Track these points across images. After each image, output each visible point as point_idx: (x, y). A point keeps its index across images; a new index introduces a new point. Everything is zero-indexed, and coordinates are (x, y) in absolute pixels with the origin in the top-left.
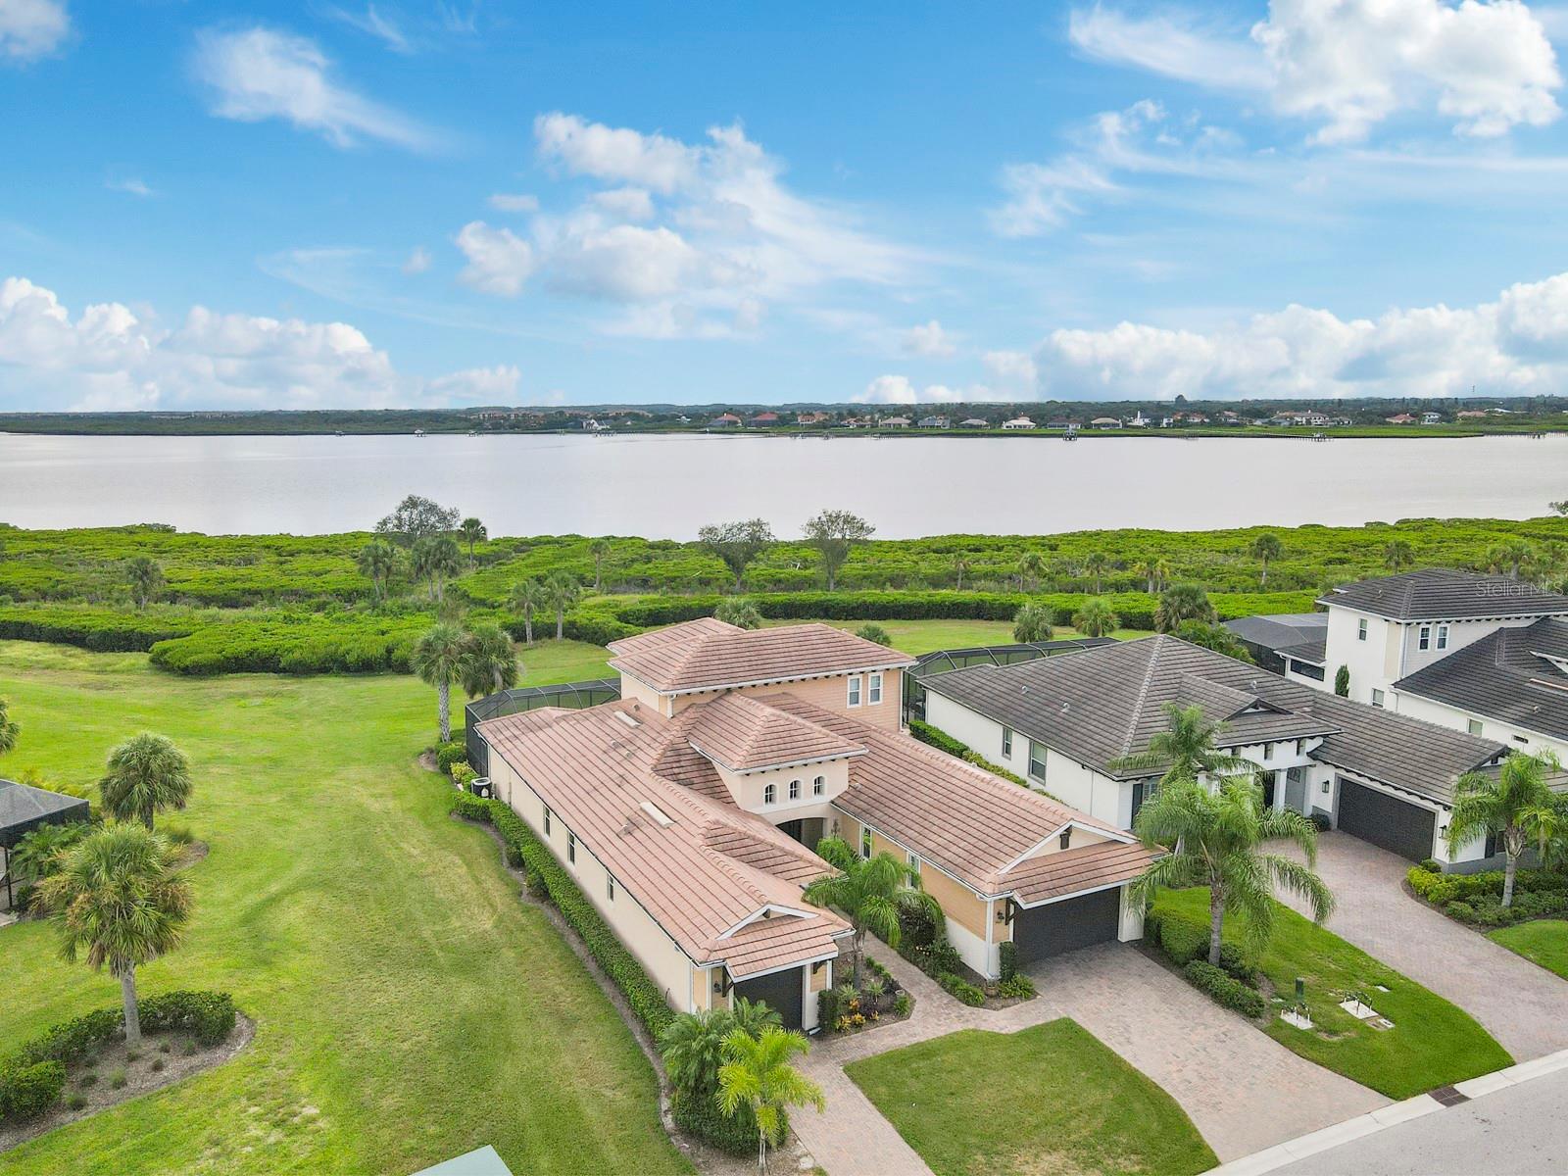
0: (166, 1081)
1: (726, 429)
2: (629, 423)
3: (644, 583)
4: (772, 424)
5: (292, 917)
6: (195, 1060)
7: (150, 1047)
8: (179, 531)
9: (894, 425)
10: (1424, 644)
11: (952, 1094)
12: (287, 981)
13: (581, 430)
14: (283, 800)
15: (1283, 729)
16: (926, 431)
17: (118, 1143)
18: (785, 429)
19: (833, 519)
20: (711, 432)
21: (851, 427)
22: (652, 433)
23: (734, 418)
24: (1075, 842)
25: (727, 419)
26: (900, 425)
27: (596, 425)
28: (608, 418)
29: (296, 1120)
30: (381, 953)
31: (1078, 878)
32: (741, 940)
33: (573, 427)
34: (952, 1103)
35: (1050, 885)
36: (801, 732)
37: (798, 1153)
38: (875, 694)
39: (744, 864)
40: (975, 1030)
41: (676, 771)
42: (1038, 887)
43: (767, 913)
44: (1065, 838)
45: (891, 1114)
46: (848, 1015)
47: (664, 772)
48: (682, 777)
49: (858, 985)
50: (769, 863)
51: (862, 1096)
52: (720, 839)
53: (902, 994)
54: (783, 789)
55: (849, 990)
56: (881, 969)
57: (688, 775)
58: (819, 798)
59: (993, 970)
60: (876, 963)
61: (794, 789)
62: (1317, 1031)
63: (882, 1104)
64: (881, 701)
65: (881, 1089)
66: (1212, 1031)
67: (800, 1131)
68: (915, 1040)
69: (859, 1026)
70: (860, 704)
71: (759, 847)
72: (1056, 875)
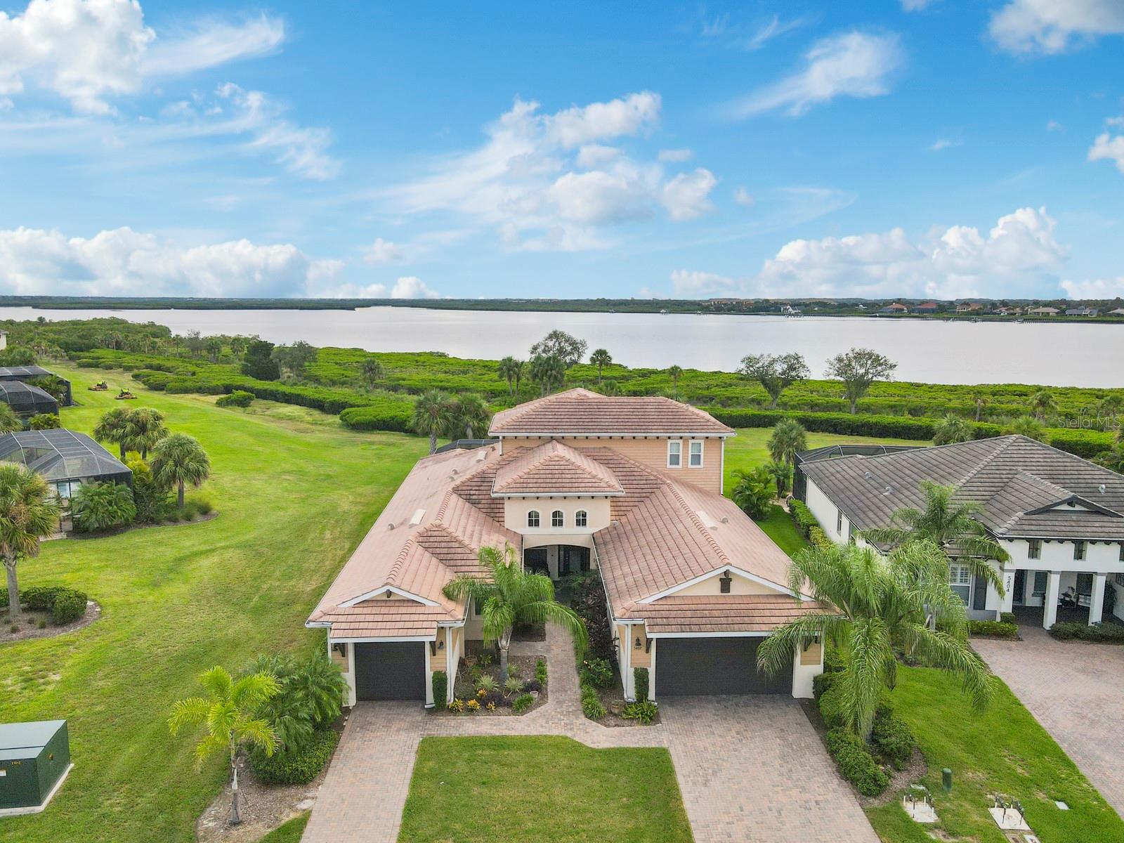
1: (894, 315)
2: (816, 309)
3: (707, 401)
4: (933, 311)
5: (203, 564)
6: (40, 632)
8: (450, 356)
9: (1043, 313)
11: (484, 783)
13: (779, 313)
15: (1100, 530)
16: (1071, 318)
18: (941, 315)
19: (859, 356)
20: (880, 317)
21: (1002, 314)
22: (834, 316)
23: (899, 306)
24: (736, 589)
25: (895, 307)
26: (1048, 313)
27: (791, 310)
28: (800, 305)
31: (723, 620)
33: (774, 311)
34: (476, 791)
35: (687, 621)
36: (573, 472)
37: (309, 795)
38: (696, 459)
39: (434, 560)
40: (566, 738)
41: (472, 492)
42: (672, 621)
43: (389, 593)
44: (726, 583)
45: (414, 785)
46: (465, 700)
47: (462, 493)
48: (474, 497)
49: (499, 678)
50: (459, 563)
51: (411, 765)
52: (432, 539)
53: (535, 695)
54: (546, 518)
55: (487, 681)
56: (543, 672)
57: (481, 497)
58: (581, 529)
59: (630, 692)
60: (549, 668)
61: (557, 520)
62: (934, 827)
63: (418, 775)
64: (702, 466)
65: (431, 764)
66: (806, 796)
67: (331, 778)
68: (507, 733)
69: (471, 711)
70: (680, 466)
71: (460, 550)
72: (699, 614)
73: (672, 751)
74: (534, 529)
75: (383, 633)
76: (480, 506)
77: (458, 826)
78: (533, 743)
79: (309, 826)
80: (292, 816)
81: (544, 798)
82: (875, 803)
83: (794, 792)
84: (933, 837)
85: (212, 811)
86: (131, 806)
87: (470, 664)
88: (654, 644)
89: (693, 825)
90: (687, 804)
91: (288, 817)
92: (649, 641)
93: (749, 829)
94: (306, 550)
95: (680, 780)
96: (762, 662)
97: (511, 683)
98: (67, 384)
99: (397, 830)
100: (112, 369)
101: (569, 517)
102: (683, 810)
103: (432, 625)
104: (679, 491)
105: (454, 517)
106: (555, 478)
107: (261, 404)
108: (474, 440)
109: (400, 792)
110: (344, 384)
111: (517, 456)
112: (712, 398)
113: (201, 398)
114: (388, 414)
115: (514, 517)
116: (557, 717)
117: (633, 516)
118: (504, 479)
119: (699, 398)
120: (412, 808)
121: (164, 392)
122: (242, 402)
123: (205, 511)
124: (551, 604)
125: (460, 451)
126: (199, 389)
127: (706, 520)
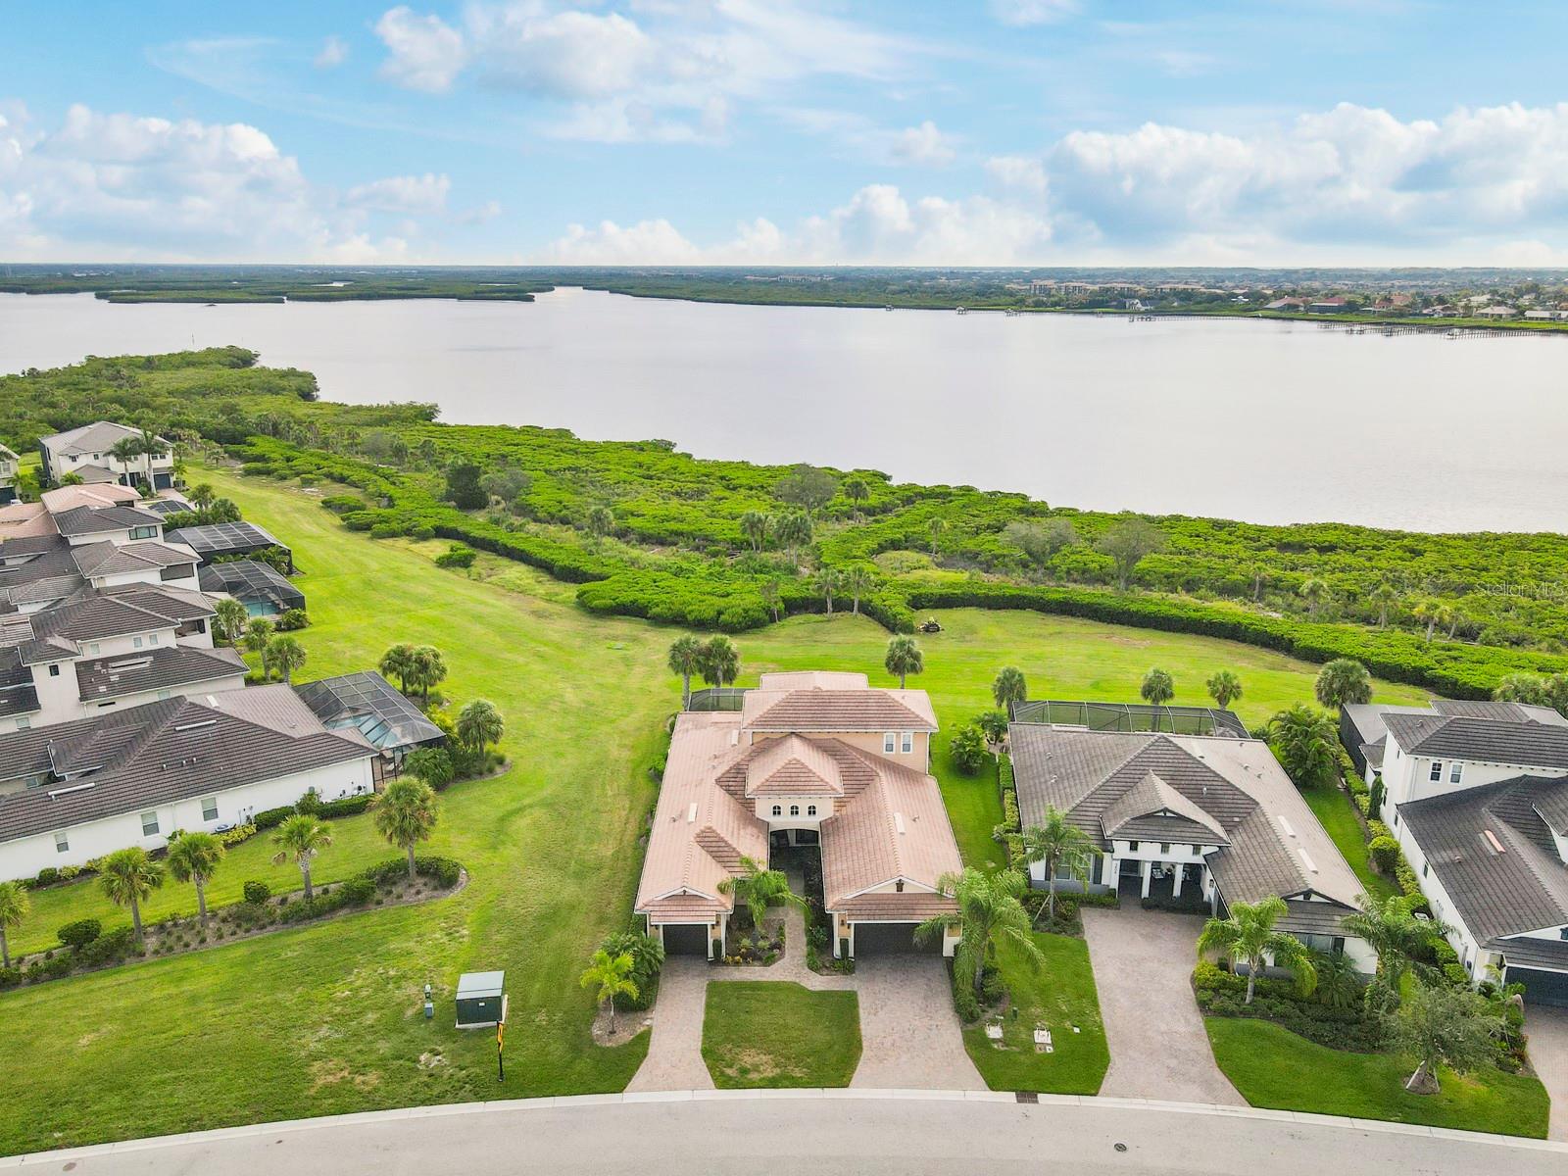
0: (419, 900)
1: (1284, 314)
2: (1175, 304)
3: (971, 558)
4: (1338, 310)
5: (522, 823)
6: (435, 893)
7: (420, 881)
9: (1492, 316)
10: (1435, 776)
11: (747, 1012)
12: (497, 861)
13: (1122, 314)
14: (571, 738)
15: (1180, 834)
17: (385, 924)
24: (906, 890)
25: (1287, 302)
26: (1500, 316)
27: (1139, 305)
28: (1153, 298)
29: (457, 935)
30: (547, 856)
31: (895, 912)
32: (666, 903)
33: (1116, 307)
34: (743, 1016)
35: (872, 912)
36: (806, 775)
37: (649, 1016)
38: (907, 747)
39: (709, 857)
40: (795, 983)
41: (731, 783)
42: (863, 912)
43: (685, 891)
44: (900, 886)
45: (707, 1013)
46: (734, 956)
47: (723, 784)
48: (732, 788)
49: (755, 940)
50: (726, 859)
51: (704, 999)
52: (706, 839)
53: (776, 951)
54: (786, 810)
55: (746, 942)
56: (782, 934)
57: (737, 788)
58: (812, 818)
59: (837, 951)
60: (787, 930)
61: (795, 811)
62: (998, 1040)
63: (708, 1006)
64: (911, 752)
65: (715, 999)
66: (932, 1022)
67: (658, 1007)
68: (759, 979)
69: (737, 963)
70: (894, 752)
71: (726, 849)
72: (881, 907)
73: (859, 993)
74: (777, 817)
75: (683, 919)
76: (736, 796)
77: (734, 1037)
78: (777, 987)
79: (653, 1035)
80: (642, 1029)
81: (781, 1022)
82: (970, 1027)
83: (926, 1020)
84: (996, 1047)
85: (596, 1025)
86: (551, 1021)
87: (734, 927)
88: (852, 927)
89: (863, 1039)
90: (862, 1026)
91: (640, 1030)
92: (849, 925)
93: (894, 1040)
94: (597, 810)
95: (861, 1011)
96: (916, 939)
97: (761, 943)
98: (288, 553)
99: (701, 1038)
100: (285, 479)
101: (803, 810)
102: (859, 1030)
103: (712, 913)
104: (887, 787)
105: (719, 815)
106: (793, 781)
107: (483, 560)
108: (724, 686)
109: (700, 1017)
110: (564, 521)
111: (764, 747)
112: (977, 554)
113: (414, 546)
114: (627, 597)
115: (763, 810)
116: (791, 968)
117: (851, 808)
118: (755, 780)
119: (962, 554)
120: (708, 1026)
121: (368, 534)
122: (465, 562)
123: (501, 761)
124: (788, 895)
125: (715, 716)
126: (408, 533)
127: (900, 822)
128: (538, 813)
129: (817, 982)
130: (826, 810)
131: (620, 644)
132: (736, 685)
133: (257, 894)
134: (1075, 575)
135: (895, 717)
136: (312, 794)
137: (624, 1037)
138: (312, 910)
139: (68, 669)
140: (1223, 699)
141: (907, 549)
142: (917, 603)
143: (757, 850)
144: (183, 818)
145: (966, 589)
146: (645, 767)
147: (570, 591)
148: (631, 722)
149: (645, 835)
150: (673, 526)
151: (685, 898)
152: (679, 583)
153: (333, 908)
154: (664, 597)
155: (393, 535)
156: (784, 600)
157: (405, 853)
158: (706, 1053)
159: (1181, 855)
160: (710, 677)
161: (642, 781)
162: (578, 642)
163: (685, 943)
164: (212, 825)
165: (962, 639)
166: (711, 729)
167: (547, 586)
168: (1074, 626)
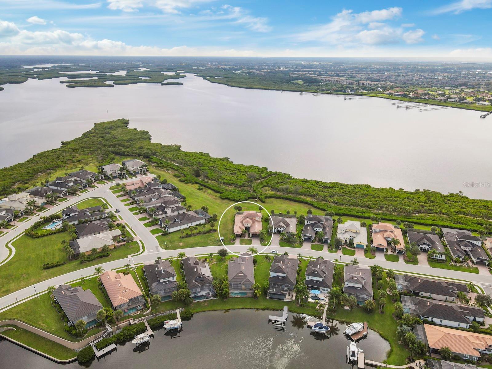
0: (214, 232)
10: (308, 222)
17: (211, 234)
27: (350, 92)
32: (236, 232)
35: (254, 233)
36: (249, 221)
44: (256, 231)
46: (242, 237)
52: (239, 227)
59: (251, 236)
60: (246, 235)
64: (259, 219)
65: (241, 240)
66: (258, 241)
68: (244, 238)
70: (257, 219)
71: (241, 228)
73: (252, 239)
75: (238, 234)
76: (242, 223)
77: (242, 242)
81: (246, 241)
82: (261, 242)
87: (242, 234)
88: (252, 234)
91: (235, 241)
93: (254, 242)
94: (228, 224)
96: (257, 235)
97: (244, 236)
98: (178, 189)
101: (248, 225)
102: (252, 242)
103: (240, 233)
104: (256, 223)
105: (240, 225)
106: (247, 222)
107: (204, 189)
108: (240, 211)
109: (239, 241)
110: (214, 180)
111: (245, 219)
112: (277, 188)
113: (192, 185)
114: (227, 197)
115: (245, 225)
116: (247, 238)
117: (253, 224)
118: (244, 222)
119: (275, 188)
120: (240, 242)
121: (184, 183)
122: (202, 189)
123: (217, 219)
124: (246, 232)
125: (240, 215)
126: (191, 182)
127: (257, 226)
128: (222, 225)
129: (249, 239)
130: (250, 225)
131: (227, 204)
132: (242, 211)
133: (200, 231)
134: (290, 193)
135: (258, 216)
136: (200, 223)
137: (233, 242)
138: (204, 233)
139: (170, 209)
140: (295, 214)
141: (267, 186)
142: (266, 198)
143: (244, 228)
144: (190, 225)
145: (273, 195)
146: (232, 220)
147: (218, 195)
148: (229, 215)
149: (233, 227)
150: (231, 182)
151: (238, 232)
152: (233, 194)
153: (207, 233)
154: (232, 197)
155: (188, 183)
156: (248, 197)
157: (212, 228)
158: (240, 243)
159: (282, 229)
160: (239, 210)
161: (232, 222)
162: (221, 204)
163: (238, 236)
164: (192, 226)
165: (271, 203)
166: (239, 217)
167: (215, 194)
168: (287, 201)
